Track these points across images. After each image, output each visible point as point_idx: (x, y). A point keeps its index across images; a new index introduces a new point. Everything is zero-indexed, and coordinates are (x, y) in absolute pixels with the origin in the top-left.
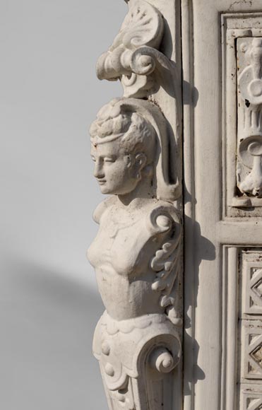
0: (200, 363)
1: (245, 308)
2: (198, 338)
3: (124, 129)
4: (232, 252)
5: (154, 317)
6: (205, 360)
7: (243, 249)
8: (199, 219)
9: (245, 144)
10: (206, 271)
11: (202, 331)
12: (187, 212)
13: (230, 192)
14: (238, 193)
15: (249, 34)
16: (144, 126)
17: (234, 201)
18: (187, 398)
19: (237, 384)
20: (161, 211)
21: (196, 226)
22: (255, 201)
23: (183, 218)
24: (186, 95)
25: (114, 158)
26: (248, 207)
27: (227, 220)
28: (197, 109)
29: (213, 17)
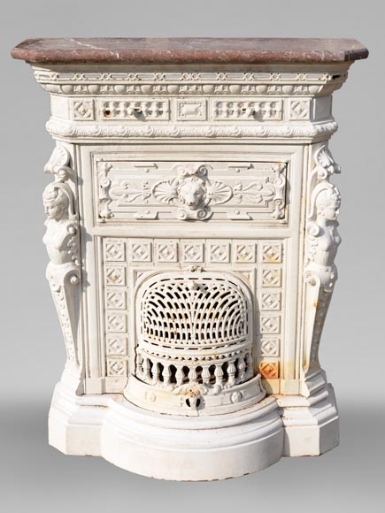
0: (88, 280)
1: (105, 259)
2: (87, 270)
3: (56, 197)
4: (99, 238)
5: (70, 264)
6: (90, 279)
7: (102, 238)
8: (86, 226)
9: (101, 201)
10: (89, 245)
11: (89, 268)
12: (81, 224)
13: (97, 216)
14: (100, 217)
15: (102, 161)
16: (64, 194)
17: (98, 220)
18: (84, 294)
19: (103, 288)
20: (71, 225)
21: (85, 229)
22: (106, 220)
23: (80, 227)
24: (78, 181)
25: (52, 207)
26: (104, 222)
27: (96, 227)
28: (84, 186)
29: (88, 154)
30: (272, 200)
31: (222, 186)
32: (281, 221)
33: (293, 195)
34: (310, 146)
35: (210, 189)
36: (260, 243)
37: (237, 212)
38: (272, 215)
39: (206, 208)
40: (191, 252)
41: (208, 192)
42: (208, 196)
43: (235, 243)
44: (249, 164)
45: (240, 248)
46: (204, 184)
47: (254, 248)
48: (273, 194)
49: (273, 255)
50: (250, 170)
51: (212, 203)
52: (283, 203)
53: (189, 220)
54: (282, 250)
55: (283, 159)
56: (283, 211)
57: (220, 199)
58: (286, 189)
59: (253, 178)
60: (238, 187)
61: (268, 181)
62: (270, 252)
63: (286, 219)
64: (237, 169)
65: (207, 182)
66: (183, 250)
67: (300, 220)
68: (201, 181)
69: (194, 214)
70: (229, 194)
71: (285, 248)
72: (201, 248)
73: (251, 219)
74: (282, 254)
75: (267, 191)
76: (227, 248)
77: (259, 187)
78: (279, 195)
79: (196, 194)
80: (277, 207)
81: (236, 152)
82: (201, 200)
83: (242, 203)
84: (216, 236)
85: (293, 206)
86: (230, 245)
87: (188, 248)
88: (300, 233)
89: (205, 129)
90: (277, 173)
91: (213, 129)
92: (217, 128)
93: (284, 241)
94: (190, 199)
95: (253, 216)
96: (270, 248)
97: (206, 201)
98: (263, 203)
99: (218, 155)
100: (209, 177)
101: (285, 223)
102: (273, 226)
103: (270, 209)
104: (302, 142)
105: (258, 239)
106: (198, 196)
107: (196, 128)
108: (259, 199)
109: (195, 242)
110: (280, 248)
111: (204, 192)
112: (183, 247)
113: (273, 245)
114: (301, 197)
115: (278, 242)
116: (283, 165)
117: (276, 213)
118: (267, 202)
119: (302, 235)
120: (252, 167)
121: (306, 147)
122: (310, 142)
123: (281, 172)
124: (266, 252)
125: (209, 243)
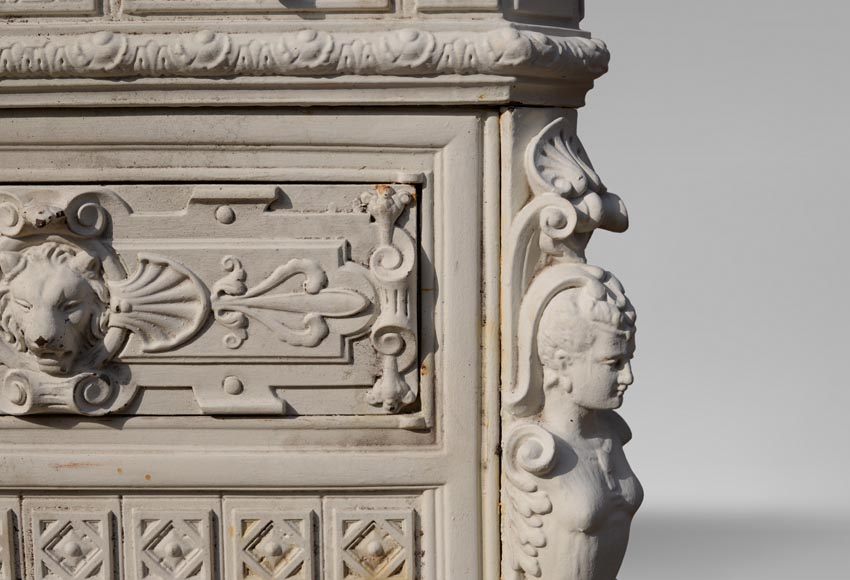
30: (363, 334)
31: (168, 276)
32: (405, 420)
33: (449, 315)
34: (507, 116)
35: (118, 290)
36: (334, 510)
37: (230, 382)
38: (372, 395)
39: (114, 369)
40: (66, 546)
41: (114, 303)
42: (115, 319)
43: (233, 510)
44: (268, 191)
45: (252, 530)
46: (97, 269)
47: (304, 528)
48: (369, 309)
49: (382, 555)
50: (278, 213)
51: (135, 347)
52: (412, 348)
53: (44, 416)
54: (417, 534)
55: (402, 171)
56: (411, 378)
57: (164, 332)
58: (421, 287)
59: (288, 244)
60: (229, 282)
61: (346, 254)
62: (369, 545)
63: (424, 413)
64: (223, 211)
65: (107, 263)
66: (34, 540)
67: (481, 412)
68: (83, 257)
69: (62, 391)
70: (197, 310)
71: (425, 526)
72: (103, 528)
73: (289, 413)
74: (418, 554)
75: (343, 296)
76: (203, 527)
77: (312, 282)
78: (390, 314)
79: (62, 306)
80: (387, 362)
81: (220, 145)
82: (90, 336)
83: (249, 349)
84: (157, 480)
85: (450, 357)
86: (214, 520)
87: (52, 529)
88: (480, 466)
89: (87, 45)
90: (381, 225)
91: (121, 42)
92: (136, 41)
93: (423, 502)
94: (37, 324)
95: (295, 399)
96: (370, 527)
97: (110, 340)
98: (331, 347)
99: (152, 156)
100: (118, 244)
101: (420, 429)
102: (376, 439)
103: (359, 373)
104: (472, 97)
105: (321, 493)
106: (74, 316)
107: (56, 41)
108: (314, 332)
109: (78, 509)
110: (407, 526)
111: (99, 303)
112: (35, 528)
113: (379, 517)
114: (481, 321)
115: (400, 506)
116: (403, 194)
117: (385, 388)
118: (350, 340)
119: (489, 477)
120: (279, 202)
121: (491, 121)
122: (503, 96)
123: (398, 220)
124: (352, 546)
125: (133, 509)
